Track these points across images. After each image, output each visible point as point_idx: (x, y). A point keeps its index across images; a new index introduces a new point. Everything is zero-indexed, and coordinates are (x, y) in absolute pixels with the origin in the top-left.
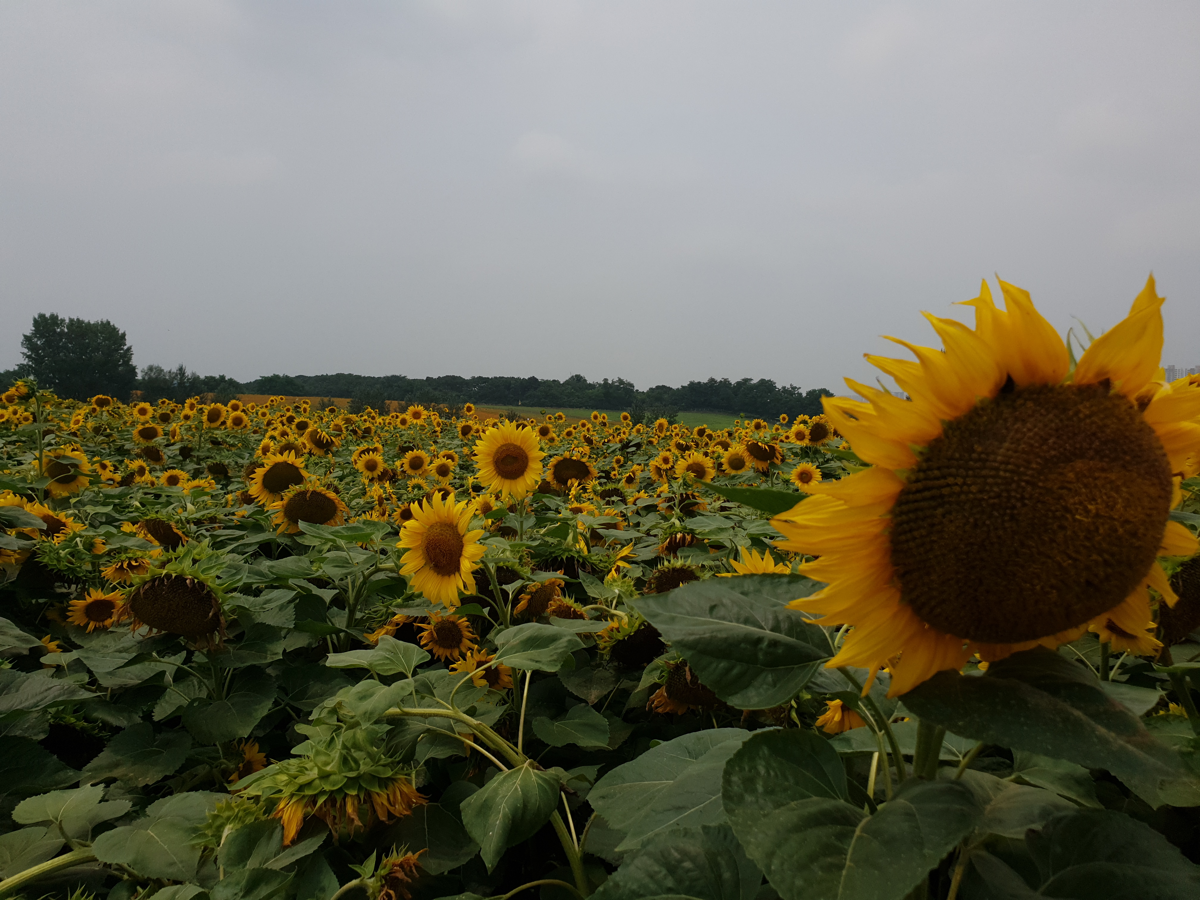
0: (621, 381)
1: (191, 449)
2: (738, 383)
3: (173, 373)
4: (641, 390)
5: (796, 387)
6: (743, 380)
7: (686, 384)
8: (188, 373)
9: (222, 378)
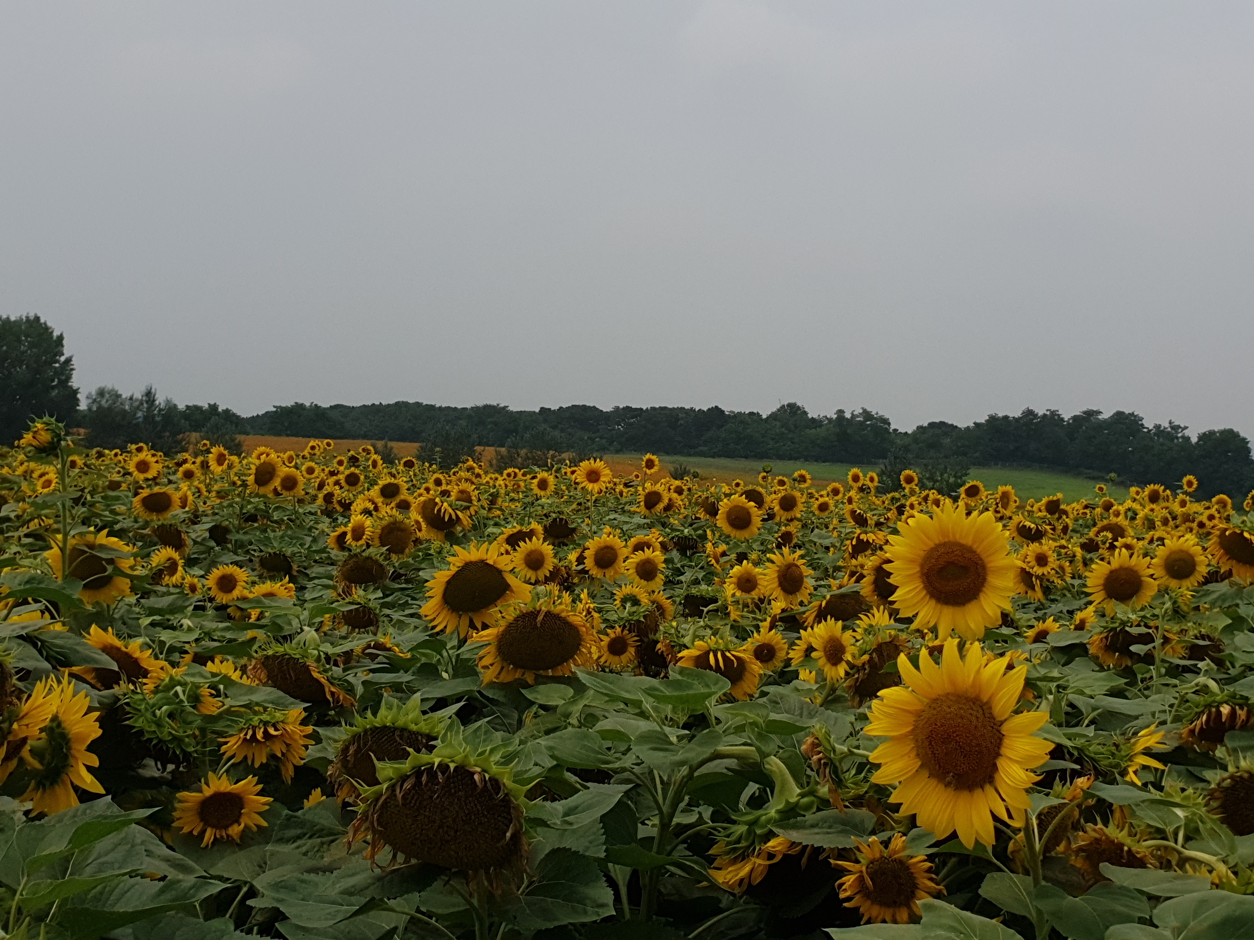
0: (867, 414)
1: (226, 530)
2: (1075, 418)
3: (137, 400)
4: (902, 430)
5: (1179, 427)
6: (1085, 413)
7: (982, 420)
8: (160, 400)
9: (213, 408)
